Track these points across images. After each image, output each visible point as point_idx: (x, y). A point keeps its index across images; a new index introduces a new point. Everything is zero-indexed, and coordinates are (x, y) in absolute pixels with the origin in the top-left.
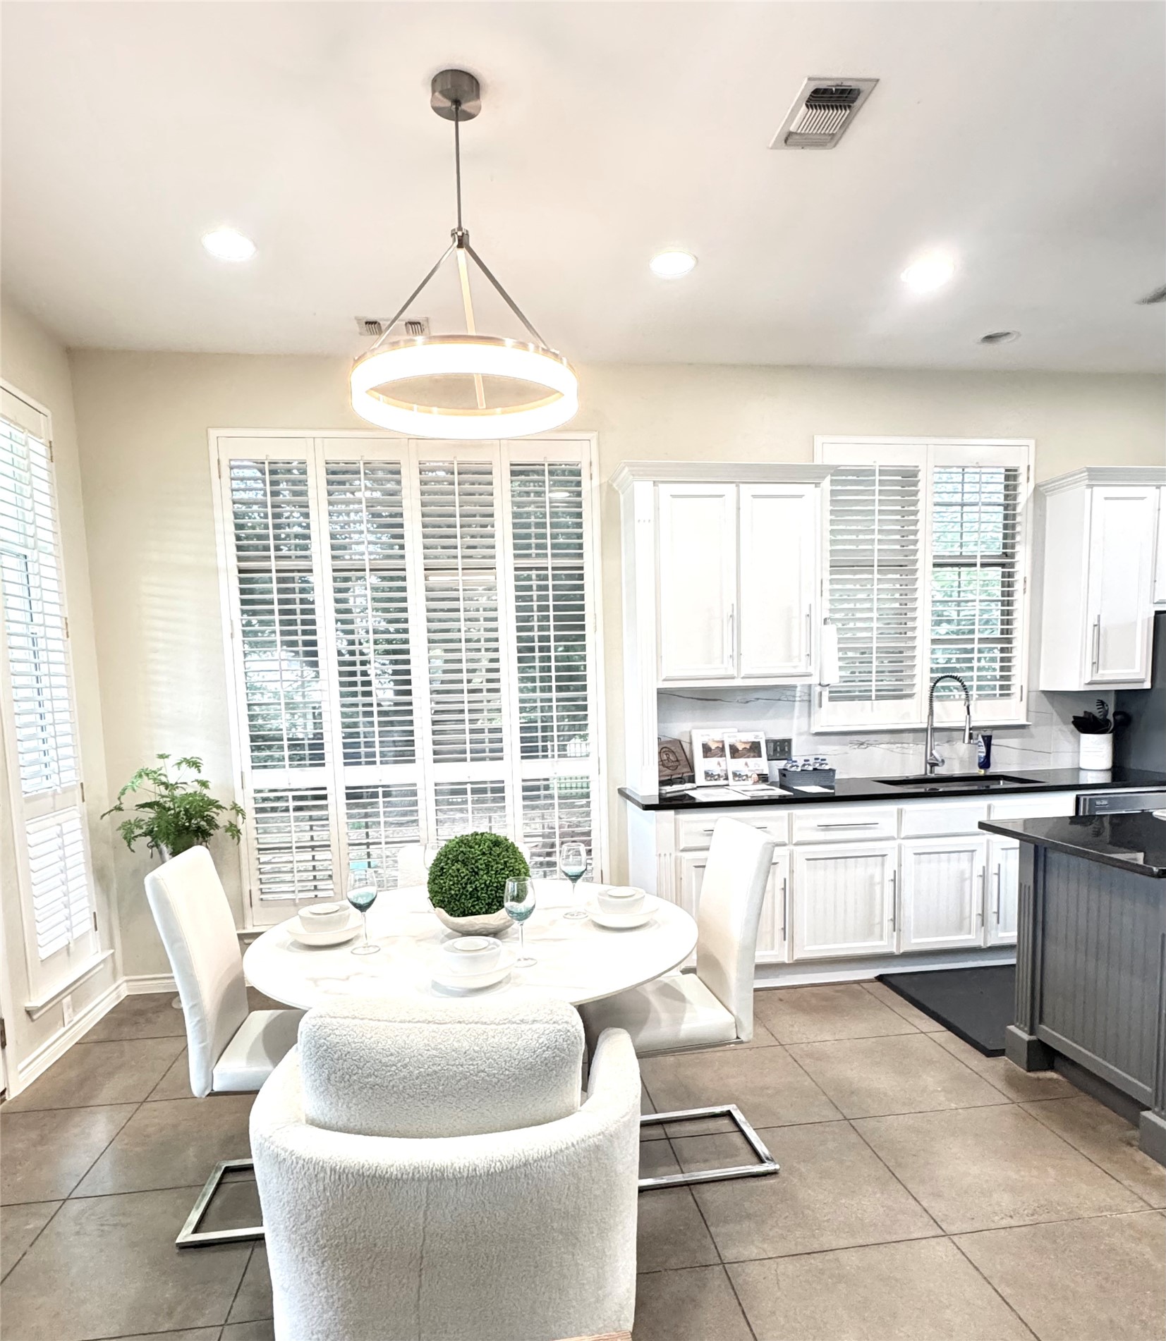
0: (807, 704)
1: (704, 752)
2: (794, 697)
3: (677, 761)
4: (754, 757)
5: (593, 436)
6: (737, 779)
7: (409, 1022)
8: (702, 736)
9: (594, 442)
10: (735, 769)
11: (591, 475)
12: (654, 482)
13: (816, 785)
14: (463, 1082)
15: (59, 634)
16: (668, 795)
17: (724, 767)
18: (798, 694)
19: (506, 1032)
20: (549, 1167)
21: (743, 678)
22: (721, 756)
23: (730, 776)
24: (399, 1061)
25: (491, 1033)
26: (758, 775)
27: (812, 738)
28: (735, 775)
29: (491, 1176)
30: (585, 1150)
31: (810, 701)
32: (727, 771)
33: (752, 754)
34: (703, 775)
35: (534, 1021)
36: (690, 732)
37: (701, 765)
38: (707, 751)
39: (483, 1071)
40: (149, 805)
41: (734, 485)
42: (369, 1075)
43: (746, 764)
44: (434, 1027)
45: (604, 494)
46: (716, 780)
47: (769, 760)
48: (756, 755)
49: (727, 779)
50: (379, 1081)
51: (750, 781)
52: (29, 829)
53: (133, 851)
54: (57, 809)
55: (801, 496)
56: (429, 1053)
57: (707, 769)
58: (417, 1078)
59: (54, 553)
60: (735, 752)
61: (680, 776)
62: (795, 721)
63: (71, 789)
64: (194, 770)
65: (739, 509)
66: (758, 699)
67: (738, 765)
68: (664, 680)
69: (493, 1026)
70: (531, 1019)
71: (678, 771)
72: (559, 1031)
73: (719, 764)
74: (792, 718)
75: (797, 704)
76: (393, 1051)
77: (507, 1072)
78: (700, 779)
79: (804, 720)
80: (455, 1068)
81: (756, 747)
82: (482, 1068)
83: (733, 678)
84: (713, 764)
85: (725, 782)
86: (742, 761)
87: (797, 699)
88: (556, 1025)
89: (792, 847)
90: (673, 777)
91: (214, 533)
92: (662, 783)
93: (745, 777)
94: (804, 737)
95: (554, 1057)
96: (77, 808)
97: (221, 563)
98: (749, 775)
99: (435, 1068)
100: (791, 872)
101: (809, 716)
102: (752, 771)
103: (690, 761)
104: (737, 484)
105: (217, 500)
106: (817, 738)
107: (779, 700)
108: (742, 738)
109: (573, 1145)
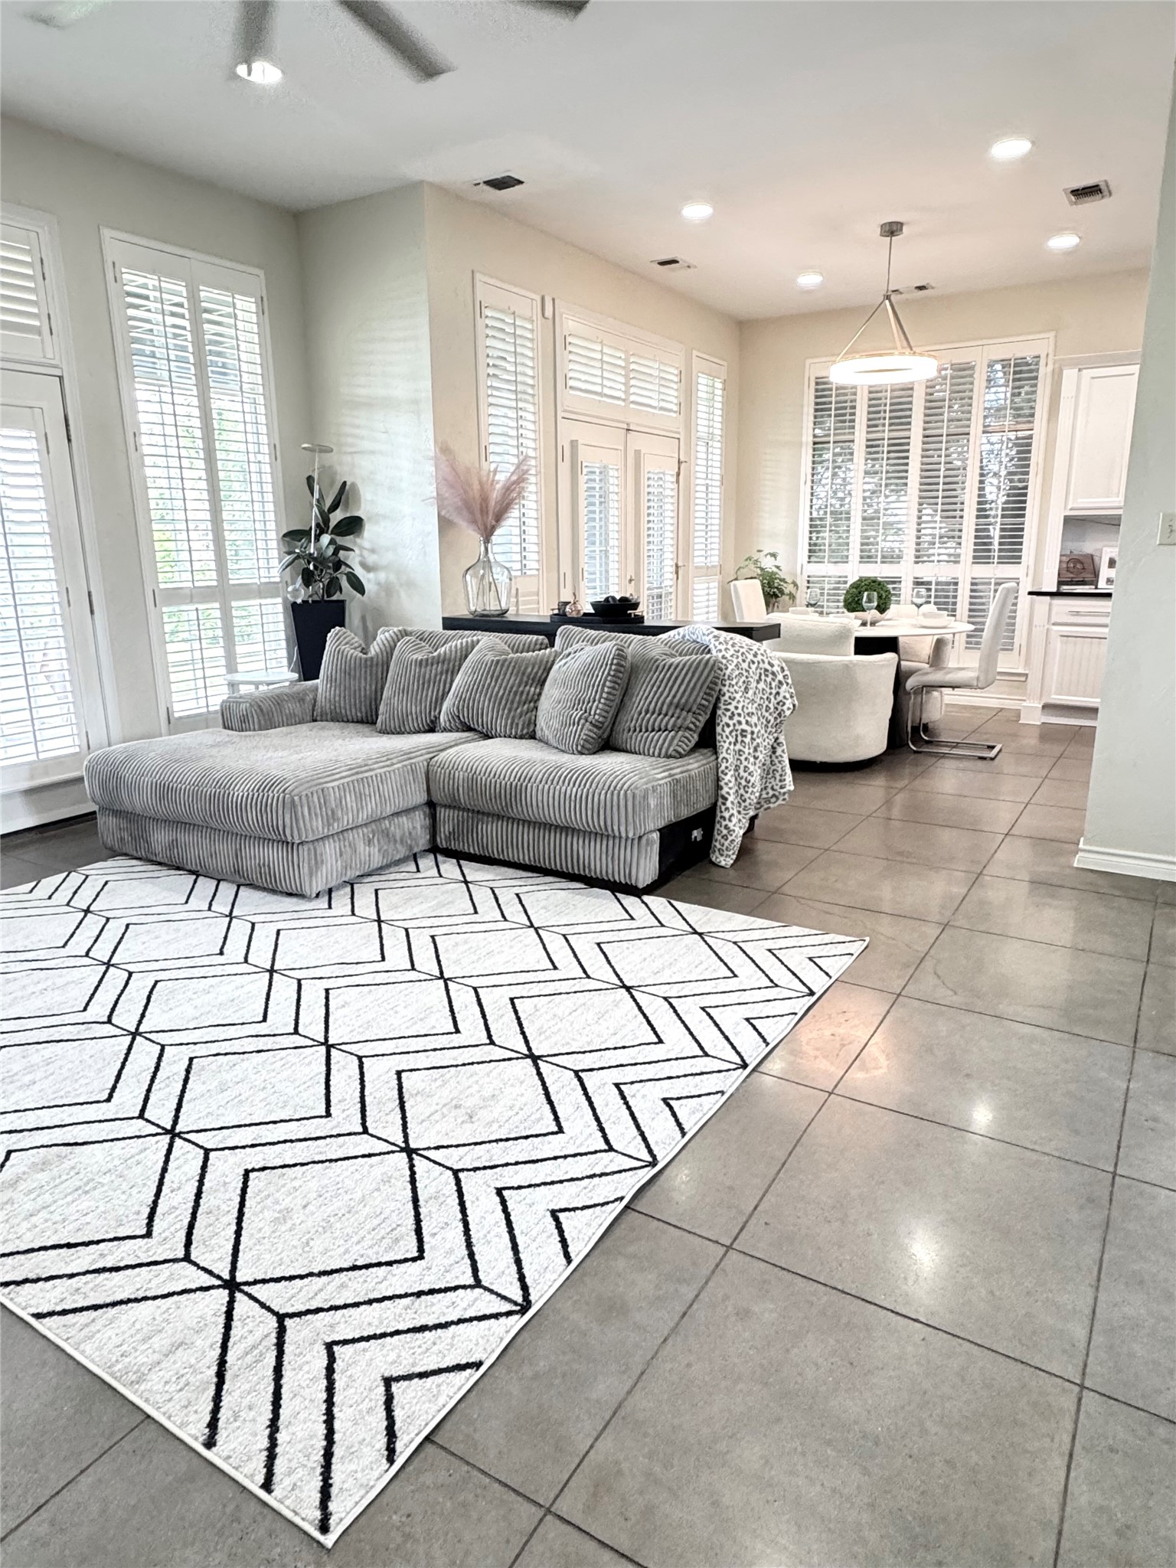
1: (1110, 563)
3: (1083, 568)
5: (1052, 335)
8: (1110, 552)
9: (1052, 340)
12: (1079, 368)
15: (717, 483)
16: (1064, 590)
34: (1105, 581)
36: (1100, 549)
37: (1105, 573)
38: (1113, 563)
52: (695, 581)
57: (1109, 576)
59: (720, 440)
61: (1083, 579)
63: (716, 566)
68: (1071, 509)
71: (1081, 575)
78: (1102, 584)
90: (1074, 579)
91: (802, 422)
96: (718, 576)
97: (804, 439)
103: (1096, 569)
105: (806, 402)
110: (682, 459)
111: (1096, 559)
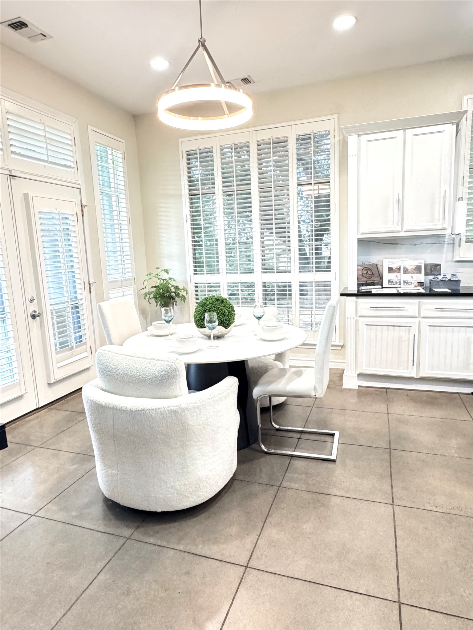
0: (452, 245)
1: (388, 270)
2: (444, 241)
3: (373, 274)
4: (417, 273)
5: (336, 116)
6: (405, 284)
7: (125, 355)
8: (389, 262)
9: (336, 120)
10: (405, 279)
11: (334, 136)
12: (358, 135)
13: (447, 288)
14: (134, 378)
15: (126, 223)
16: (363, 291)
17: (399, 278)
18: (446, 240)
19: (151, 363)
20: (153, 413)
21: (405, 232)
22: (398, 273)
23: (402, 283)
24: (117, 368)
25: (146, 362)
26: (418, 283)
27: (454, 264)
28: (405, 282)
29: (131, 411)
30: (169, 410)
31: (454, 244)
32: (400, 280)
33: (416, 272)
34: (387, 282)
35: (162, 360)
36: (382, 260)
37: (387, 277)
38: (391, 270)
39: (141, 376)
40: (155, 287)
41: (403, 131)
42: (109, 371)
43: (412, 277)
44: (130, 357)
45: (341, 145)
46: (394, 284)
47: (425, 275)
48: (418, 272)
49: (400, 284)
50: (111, 374)
51: (413, 286)
52: (110, 292)
53: (150, 303)
54: (123, 286)
55: (443, 132)
56: (126, 366)
57: (389, 279)
58: (121, 374)
59: (125, 193)
60: (406, 271)
61: (373, 282)
62: (444, 256)
63: (131, 279)
64: (166, 273)
65: (405, 143)
66: (422, 243)
67: (407, 277)
68: (362, 234)
69: (148, 360)
70: (161, 359)
71: (372, 279)
72: (168, 365)
73: (397, 276)
74: (442, 253)
75: (446, 245)
76: (116, 364)
77: (148, 377)
78: (385, 284)
79: (450, 254)
80: (132, 373)
81: (419, 268)
82: (140, 374)
83: (400, 232)
84: (393, 276)
85: (399, 286)
86: (410, 275)
87: (446, 243)
88: (168, 363)
89: (420, 319)
90: (368, 282)
91: (181, 181)
92: (359, 285)
93: (410, 284)
94: (449, 263)
95: (165, 374)
96: (132, 287)
97: (183, 192)
98: (413, 282)
99: (127, 372)
100: (419, 331)
101: (453, 251)
102: (414, 280)
103: (380, 274)
104: (404, 130)
105: (181, 167)
106: (457, 264)
107: (435, 243)
108: (410, 264)
109: (163, 407)
110: (84, 204)
111: (379, 267)
